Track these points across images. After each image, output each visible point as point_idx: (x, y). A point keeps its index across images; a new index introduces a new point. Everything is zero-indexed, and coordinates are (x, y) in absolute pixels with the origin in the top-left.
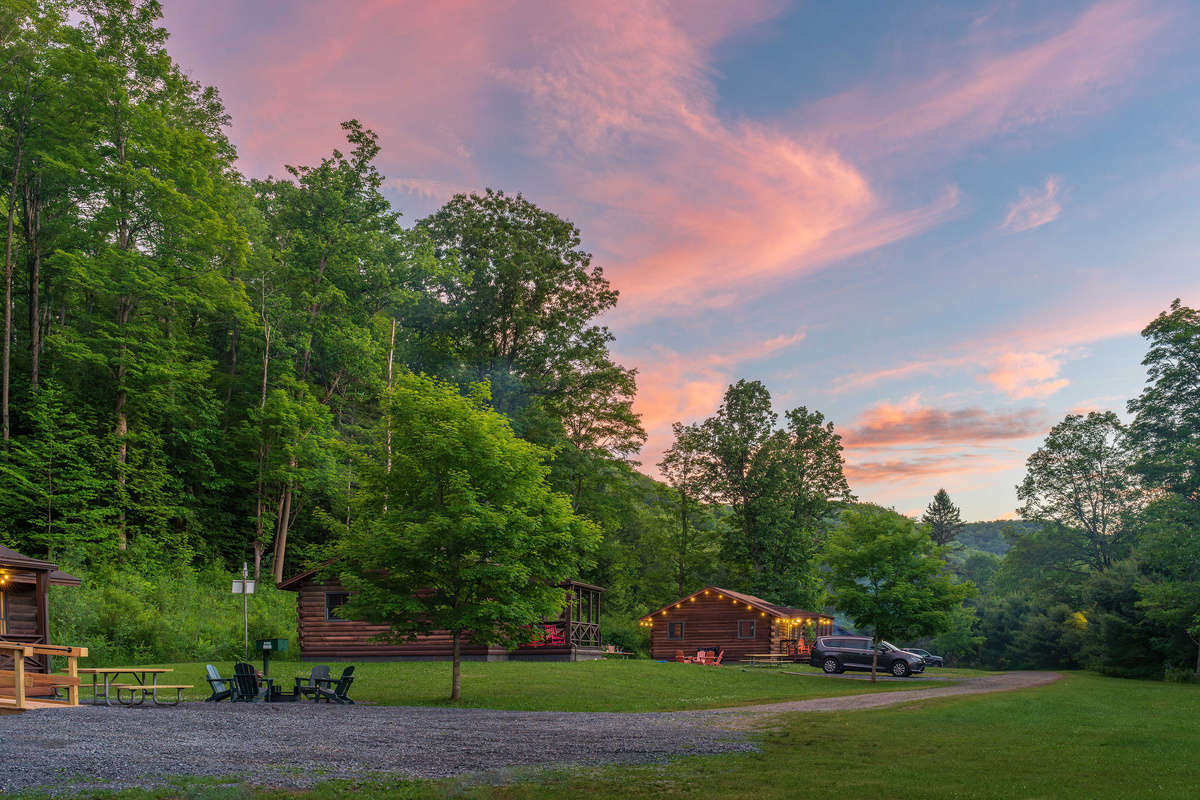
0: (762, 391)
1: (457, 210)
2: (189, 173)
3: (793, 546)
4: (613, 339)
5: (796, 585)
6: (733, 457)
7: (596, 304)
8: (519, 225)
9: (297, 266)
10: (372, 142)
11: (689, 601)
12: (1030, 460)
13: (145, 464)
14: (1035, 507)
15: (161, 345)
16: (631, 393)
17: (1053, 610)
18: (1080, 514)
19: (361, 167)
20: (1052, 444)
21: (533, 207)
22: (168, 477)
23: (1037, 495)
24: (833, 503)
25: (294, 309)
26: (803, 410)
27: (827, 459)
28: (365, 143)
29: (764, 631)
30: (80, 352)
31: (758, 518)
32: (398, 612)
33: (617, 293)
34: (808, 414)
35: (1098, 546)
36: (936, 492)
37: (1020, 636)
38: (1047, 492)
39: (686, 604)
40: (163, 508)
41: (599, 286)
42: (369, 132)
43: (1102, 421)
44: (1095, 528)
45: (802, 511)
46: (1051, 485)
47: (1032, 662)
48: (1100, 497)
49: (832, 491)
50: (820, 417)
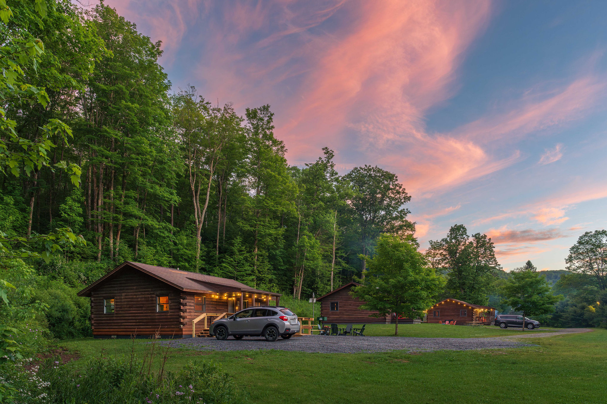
0: (464, 228)
1: (355, 173)
2: (280, 169)
3: (476, 283)
4: (410, 212)
5: (478, 297)
6: (452, 252)
7: (403, 201)
8: (376, 176)
9: (307, 195)
10: (332, 154)
11: (441, 303)
12: (571, 249)
13: (263, 262)
14: (573, 267)
15: (269, 224)
16: (414, 231)
17: (580, 305)
18: (592, 269)
19: (328, 162)
20: (580, 243)
21: (381, 170)
22: (270, 266)
23: (574, 262)
24: (491, 267)
25: (308, 209)
26: (479, 234)
27: (488, 252)
28: (329, 154)
29: (471, 314)
30: (247, 227)
31: (463, 273)
32: (382, 307)
33: (410, 197)
34: (481, 235)
35: (600, 281)
36: (527, 261)
37: (565, 315)
38: (578, 261)
39: (440, 304)
40: (268, 276)
41: (404, 195)
42: (331, 150)
43: (601, 234)
44: (599, 274)
45: (479, 270)
46: (580, 258)
47: (571, 325)
48: (601, 262)
49: (490, 263)
50: (485, 236)
